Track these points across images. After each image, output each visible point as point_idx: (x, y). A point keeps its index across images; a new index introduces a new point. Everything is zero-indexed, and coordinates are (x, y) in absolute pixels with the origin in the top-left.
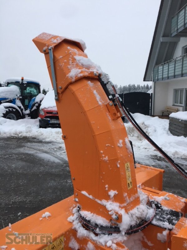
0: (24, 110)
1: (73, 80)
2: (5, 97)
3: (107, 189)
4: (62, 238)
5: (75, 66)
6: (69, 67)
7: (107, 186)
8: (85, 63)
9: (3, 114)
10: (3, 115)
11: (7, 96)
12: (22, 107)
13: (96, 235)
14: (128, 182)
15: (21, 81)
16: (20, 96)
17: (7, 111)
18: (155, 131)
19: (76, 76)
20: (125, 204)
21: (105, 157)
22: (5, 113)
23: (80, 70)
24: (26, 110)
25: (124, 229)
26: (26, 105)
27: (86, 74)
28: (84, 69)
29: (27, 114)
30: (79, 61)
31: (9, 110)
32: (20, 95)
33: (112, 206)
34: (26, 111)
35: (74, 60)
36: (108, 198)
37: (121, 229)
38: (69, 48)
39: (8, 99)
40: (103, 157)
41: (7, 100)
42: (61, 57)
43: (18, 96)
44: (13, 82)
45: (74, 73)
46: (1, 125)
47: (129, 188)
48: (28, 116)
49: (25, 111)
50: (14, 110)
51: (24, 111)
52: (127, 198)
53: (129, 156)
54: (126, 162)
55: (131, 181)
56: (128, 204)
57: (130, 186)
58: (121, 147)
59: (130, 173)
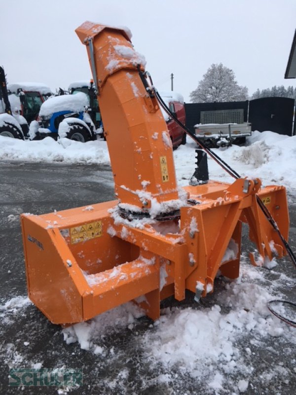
0: (94, 128)
1: (111, 72)
2: (68, 110)
3: (140, 178)
4: (100, 222)
5: (114, 57)
6: (108, 58)
7: (140, 176)
8: (125, 53)
9: (67, 133)
10: (66, 135)
11: (72, 108)
12: (92, 124)
13: (130, 220)
14: (163, 175)
15: (89, 85)
16: (89, 108)
17: (71, 129)
18: (279, 155)
19: (114, 68)
20: (158, 194)
21: (138, 148)
22: (69, 132)
23: (118, 62)
24: (97, 127)
25: (154, 214)
26: (97, 121)
27: (125, 65)
28: (123, 60)
29: (100, 134)
30: (118, 51)
31: (74, 127)
32: (89, 106)
33: (144, 195)
34: (98, 129)
35: (113, 50)
36: (141, 187)
37: (150, 214)
38: (109, 37)
39: (72, 112)
40: (136, 149)
41: (72, 114)
42: (101, 48)
43: (87, 107)
44: (80, 88)
45: (113, 64)
46: (65, 148)
47: (164, 181)
48: (100, 136)
49: (96, 129)
50: (81, 128)
51: (94, 130)
52: (161, 189)
53: (166, 149)
54: (162, 156)
55: (167, 175)
56: (160, 195)
57: (166, 180)
58: (156, 140)
59: (166, 166)
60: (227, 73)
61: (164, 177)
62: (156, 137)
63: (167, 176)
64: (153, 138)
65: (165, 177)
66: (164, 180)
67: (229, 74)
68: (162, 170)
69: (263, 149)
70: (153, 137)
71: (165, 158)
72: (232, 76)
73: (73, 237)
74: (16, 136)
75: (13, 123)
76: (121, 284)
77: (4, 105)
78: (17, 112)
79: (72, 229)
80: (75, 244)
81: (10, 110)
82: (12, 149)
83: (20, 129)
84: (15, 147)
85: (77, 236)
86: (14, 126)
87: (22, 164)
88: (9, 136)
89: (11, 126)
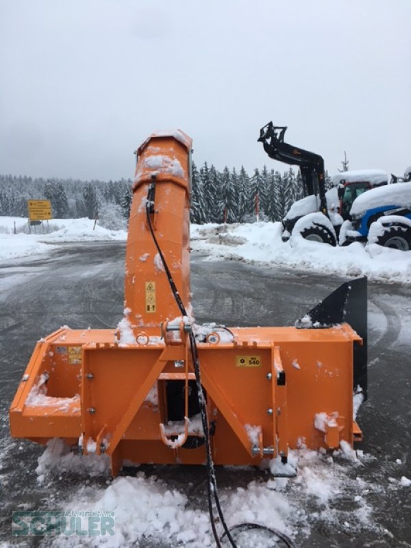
2: (392, 204)
3: (124, 305)
7: (126, 302)
9: (379, 237)
10: (377, 240)
11: (398, 202)
14: (148, 304)
17: (386, 232)
20: (136, 326)
21: (127, 270)
22: (381, 235)
31: (392, 229)
36: (123, 316)
39: (399, 207)
41: (398, 210)
46: (372, 258)
47: (148, 312)
50: (404, 229)
52: (141, 321)
53: (156, 273)
54: (148, 280)
55: (155, 304)
56: (139, 327)
57: (151, 310)
58: (144, 262)
59: (154, 294)
61: (148, 307)
62: (145, 259)
63: (154, 307)
64: (141, 260)
65: (151, 307)
66: (149, 309)
68: (147, 298)
70: (141, 258)
71: (153, 284)
73: (70, 357)
74: (326, 241)
75: (323, 224)
76: (57, 414)
77: (319, 201)
78: (333, 210)
79: (70, 348)
80: (73, 364)
81: (326, 207)
83: (333, 231)
84: (315, 254)
85: (75, 356)
86: (324, 227)
87: (303, 276)
88: (318, 241)
89: (320, 228)
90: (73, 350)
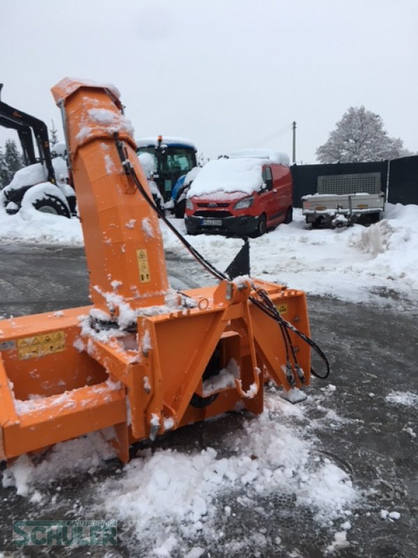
0: (162, 201)
1: (81, 142)
3: (109, 279)
4: (62, 333)
5: (86, 123)
6: (80, 124)
7: (109, 275)
8: (101, 119)
12: (159, 195)
13: (98, 331)
14: (141, 273)
15: (156, 144)
16: (155, 174)
18: (406, 240)
19: (85, 138)
20: (131, 299)
21: (108, 239)
23: (90, 129)
24: (166, 200)
25: (123, 324)
27: (100, 133)
28: (98, 127)
29: (169, 209)
30: (93, 116)
32: (156, 171)
33: (113, 299)
34: (168, 203)
35: (87, 114)
36: (110, 289)
37: (119, 324)
38: (85, 98)
40: (105, 240)
42: (73, 112)
43: (152, 173)
44: (144, 148)
45: (84, 132)
47: (142, 282)
48: (170, 212)
49: (165, 202)
51: (162, 204)
52: (137, 292)
53: (146, 241)
54: (140, 249)
55: (148, 273)
56: (136, 299)
57: (146, 280)
58: (132, 229)
59: (146, 264)
60: (372, 119)
61: (142, 276)
62: (132, 226)
63: (147, 275)
64: (127, 227)
65: (145, 276)
66: (143, 279)
67: (375, 121)
68: (140, 267)
69: (383, 232)
70: (127, 225)
71: (145, 251)
72: (379, 123)
73: (21, 351)
74: (60, 213)
75: (56, 195)
76: (65, 414)
77: (47, 171)
78: (63, 180)
79: (20, 341)
80: (24, 360)
81: (54, 177)
82: (52, 230)
83: (66, 202)
84: (54, 227)
85: (28, 349)
86: (57, 199)
87: (58, 250)
88: (51, 212)
89: (53, 200)
90: (24, 342)
